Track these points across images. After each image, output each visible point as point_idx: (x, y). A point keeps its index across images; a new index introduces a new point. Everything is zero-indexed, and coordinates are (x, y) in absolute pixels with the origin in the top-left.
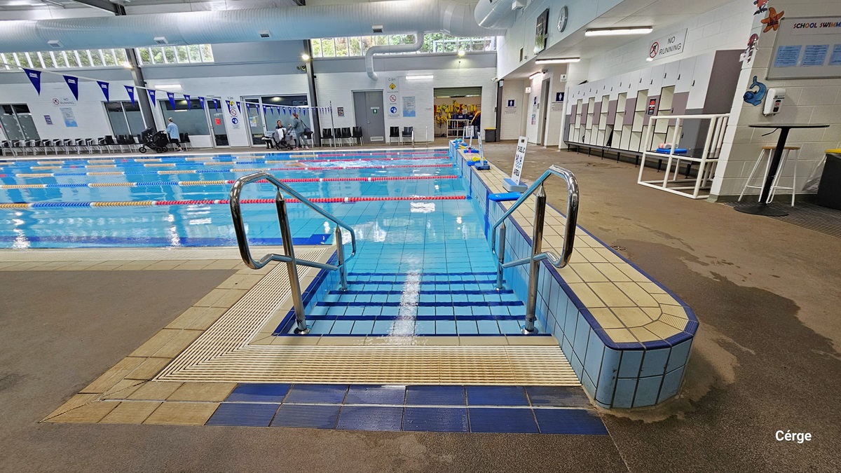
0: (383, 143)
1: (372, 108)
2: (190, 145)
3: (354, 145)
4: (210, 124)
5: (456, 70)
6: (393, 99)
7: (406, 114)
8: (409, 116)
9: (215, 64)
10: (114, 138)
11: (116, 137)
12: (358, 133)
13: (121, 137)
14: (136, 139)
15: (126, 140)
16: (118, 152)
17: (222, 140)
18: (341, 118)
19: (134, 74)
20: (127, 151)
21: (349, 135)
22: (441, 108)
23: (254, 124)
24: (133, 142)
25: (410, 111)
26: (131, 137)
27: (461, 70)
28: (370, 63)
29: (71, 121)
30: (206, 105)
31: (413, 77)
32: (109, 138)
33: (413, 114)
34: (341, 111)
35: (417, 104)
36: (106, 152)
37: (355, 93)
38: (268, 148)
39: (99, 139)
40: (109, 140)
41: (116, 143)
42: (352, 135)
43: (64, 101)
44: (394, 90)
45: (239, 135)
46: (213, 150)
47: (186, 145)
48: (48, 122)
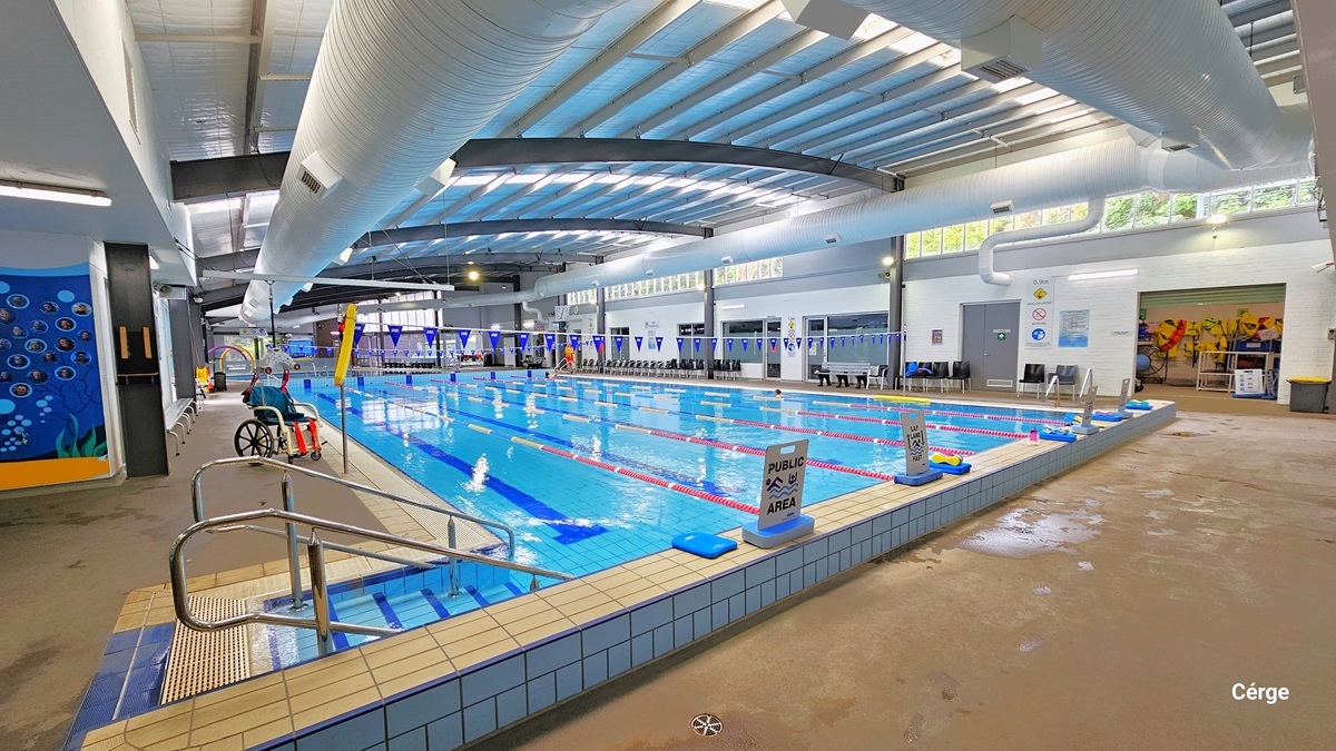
0: (1009, 394)
1: (995, 331)
2: (739, 374)
3: (952, 391)
4: (765, 349)
5: (1202, 254)
6: (1039, 315)
7: (1064, 341)
8: (1073, 345)
9: (783, 279)
10: (678, 362)
11: (680, 360)
12: (962, 372)
13: (684, 361)
14: (695, 364)
15: (686, 365)
16: (677, 377)
17: (774, 369)
18: (937, 346)
19: (707, 295)
20: (684, 377)
21: (946, 375)
22: (1198, 326)
23: (813, 352)
24: (692, 368)
25: (1075, 336)
26: (691, 361)
27: (1215, 253)
28: (988, 260)
29: (652, 344)
30: (765, 328)
31: (1084, 276)
32: (674, 361)
33: (1082, 341)
34: (937, 337)
35: (1092, 324)
36: (668, 376)
37: (965, 308)
38: (821, 385)
39: (668, 362)
40: (672, 364)
41: (679, 366)
42: (951, 374)
44: (1043, 300)
45: (793, 365)
46: (762, 383)
47: (736, 374)
48: (639, 344)
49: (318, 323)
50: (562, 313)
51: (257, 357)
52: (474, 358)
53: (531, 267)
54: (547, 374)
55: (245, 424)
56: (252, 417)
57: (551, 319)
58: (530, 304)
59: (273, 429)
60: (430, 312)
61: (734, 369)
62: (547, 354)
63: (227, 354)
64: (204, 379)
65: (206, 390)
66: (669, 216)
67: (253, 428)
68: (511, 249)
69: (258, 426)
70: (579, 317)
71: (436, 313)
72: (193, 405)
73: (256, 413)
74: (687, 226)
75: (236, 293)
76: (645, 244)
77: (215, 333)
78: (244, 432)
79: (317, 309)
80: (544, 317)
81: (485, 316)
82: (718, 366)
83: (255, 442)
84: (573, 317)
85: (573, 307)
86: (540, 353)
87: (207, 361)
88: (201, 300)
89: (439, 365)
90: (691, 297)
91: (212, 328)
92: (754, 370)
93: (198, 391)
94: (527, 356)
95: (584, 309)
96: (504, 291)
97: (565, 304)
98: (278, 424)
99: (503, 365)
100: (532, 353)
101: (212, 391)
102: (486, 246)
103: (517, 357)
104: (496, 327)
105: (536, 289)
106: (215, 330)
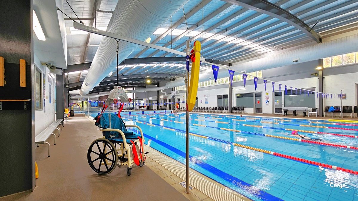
2: (244, 111)
4: (255, 103)
10: (217, 108)
11: (218, 107)
13: (220, 107)
14: (224, 108)
15: (221, 109)
16: (218, 112)
17: (258, 110)
19: (230, 85)
20: (221, 113)
23: (277, 103)
24: (223, 109)
26: (223, 107)
29: (207, 102)
30: (254, 96)
32: (216, 107)
34: (343, 97)
36: (214, 112)
37: (357, 85)
38: (284, 115)
39: (213, 108)
40: (216, 108)
41: (218, 109)
43: (207, 96)
45: (268, 108)
46: (254, 114)
47: (242, 111)
48: (201, 102)
49: (99, 97)
50: (173, 93)
51: (82, 107)
52: (144, 107)
53: (165, 79)
54: (171, 112)
55: (96, 142)
56: (101, 136)
57: (170, 95)
58: (163, 91)
59: (118, 146)
60: (132, 94)
61: (241, 110)
62: (168, 106)
63: (74, 105)
64: (67, 112)
65: (67, 116)
66: (220, 58)
67: (101, 145)
68: (162, 72)
69: (105, 143)
70: (179, 94)
71: (134, 94)
72: (62, 122)
73: (105, 133)
74: (225, 62)
75: (79, 85)
76: (206, 70)
77: (71, 100)
78: (95, 148)
79: (100, 93)
80: (167, 94)
81: (147, 94)
82: (234, 109)
83: (103, 156)
84: (177, 94)
85: (177, 91)
86: (165, 105)
87: (68, 107)
88: (68, 86)
89: (134, 109)
90: (224, 86)
91: (70, 98)
92: (250, 110)
93: (65, 116)
94: (161, 106)
95: (181, 92)
96: (156, 87)
97: (174, 90)
98: (123, 142)
99: (153, 109)
100: (163, 105)
101: (69, 116)
102: (155, 71)
103: (157, 107)
104: (151, 98)
105: (166, 86)
106: (71, 99)
